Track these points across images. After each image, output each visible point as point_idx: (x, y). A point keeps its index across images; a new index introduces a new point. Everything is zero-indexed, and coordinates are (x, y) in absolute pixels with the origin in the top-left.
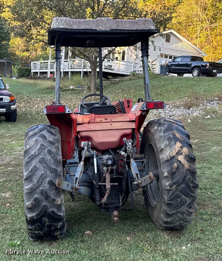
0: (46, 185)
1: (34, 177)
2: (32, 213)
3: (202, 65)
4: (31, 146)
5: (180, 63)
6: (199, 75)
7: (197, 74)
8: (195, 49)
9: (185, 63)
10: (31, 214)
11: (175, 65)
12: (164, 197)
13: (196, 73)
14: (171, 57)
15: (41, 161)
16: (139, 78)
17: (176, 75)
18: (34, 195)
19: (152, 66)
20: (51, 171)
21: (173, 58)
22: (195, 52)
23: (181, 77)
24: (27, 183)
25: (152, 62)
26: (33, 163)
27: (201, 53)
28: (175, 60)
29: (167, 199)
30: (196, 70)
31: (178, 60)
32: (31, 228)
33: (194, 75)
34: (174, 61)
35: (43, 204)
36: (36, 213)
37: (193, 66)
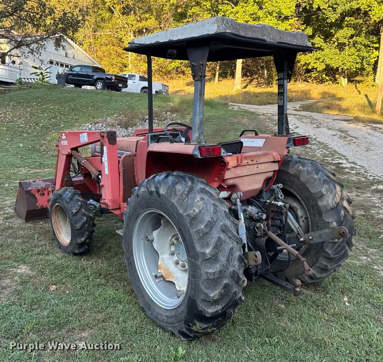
0: (236, 262)
1: (220, 254)
2: (215, 306)
3: (106, 78)
4: (201, 209)
5: (79, 73)
6: (103, 88)
7: (101, 87)
8: (89, 58)
9: (85, 73)
10: (214, 308)
11: (74, 75)
12: (327, 250)
13: (99, 85)
14: (67, 66)
15: (224, 230)
16: (31, 87)
17: (73, 86)
18: (222, 281)
19: (46, 74)
20: (237, 242)
21: (69, 67)
22: (89, 61)
23: (79, 89)
24: (209, 265)
25: (46, 70)
26: (214, 233)
27: (95, 63)
28: (73, 69)
29: (332, 253)
30: (99, 83)
31: (77, 69)
32: (206, 326)
33: (98, 88)
34: (71, 70)
35: (234, 291)
36: (221, 305)
37: (95, 77)
